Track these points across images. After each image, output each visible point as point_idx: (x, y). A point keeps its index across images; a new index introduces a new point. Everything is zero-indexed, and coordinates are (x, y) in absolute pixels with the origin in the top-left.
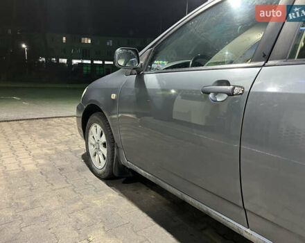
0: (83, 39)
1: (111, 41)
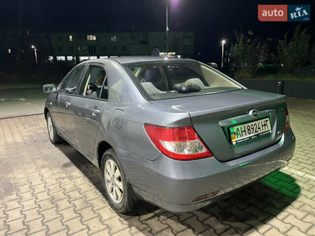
0: (88, 36)
1: (115, 37)
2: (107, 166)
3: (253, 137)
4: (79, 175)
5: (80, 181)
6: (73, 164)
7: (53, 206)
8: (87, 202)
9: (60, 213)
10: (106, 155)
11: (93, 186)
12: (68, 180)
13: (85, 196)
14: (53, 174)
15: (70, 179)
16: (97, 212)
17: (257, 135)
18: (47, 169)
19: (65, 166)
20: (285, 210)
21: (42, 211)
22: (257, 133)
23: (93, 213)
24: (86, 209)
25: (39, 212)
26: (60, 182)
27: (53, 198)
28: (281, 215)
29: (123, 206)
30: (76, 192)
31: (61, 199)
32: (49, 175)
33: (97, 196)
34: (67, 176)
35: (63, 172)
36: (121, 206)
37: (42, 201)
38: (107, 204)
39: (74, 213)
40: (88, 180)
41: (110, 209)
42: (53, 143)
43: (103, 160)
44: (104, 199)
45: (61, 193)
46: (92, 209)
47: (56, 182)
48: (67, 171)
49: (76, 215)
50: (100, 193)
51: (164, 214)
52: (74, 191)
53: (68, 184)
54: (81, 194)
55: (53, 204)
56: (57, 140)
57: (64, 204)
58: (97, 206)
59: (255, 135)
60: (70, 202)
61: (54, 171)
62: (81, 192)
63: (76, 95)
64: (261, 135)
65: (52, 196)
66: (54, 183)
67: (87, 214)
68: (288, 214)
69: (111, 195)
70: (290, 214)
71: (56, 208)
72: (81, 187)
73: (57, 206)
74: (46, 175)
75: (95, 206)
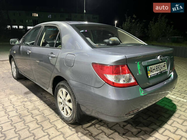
0: (33, 14)
1: (50, 15)
2: (60, 93)
3: (159, 73)
4: (37, 100)
5: (37, 103)
6: (31, 92)
7: (21, 120)
8: (45, 117)
9: (27, 124)
10: (60, 85)
11: (48, 106)
12: (29, 102)
13: (43, 113)
14: (18, 99)
15: (30, 102)
16: (53, 123)
17: (161, 72)
18: (14, 95)
19: (26, 93)
20: (171, 119)
21: (14, 124)
22: (160, 71)
23: (50, 124)
24: (45, 122)
25: (12, 125)
26: (24, 104)
27: (20, 115)
28: (170, 122)
29: (72, 119)
30: (36, 110)
31: (26, 116)
32: (16, 99)
33: (52, 113)
34: (28, 100)
35: (25, 98)
36: (70, 119)
37: (13, 117)
38: (59, 118)
39: (37, 124)
40: (43, 102)
41: (61, 121)
42: (15, 79)
43: (57, 89)
44: (56, 115)
45: (26, 111)
46: (49, 122)
47: (21, 104)
48: (28, 97)
49: (39, 126)
50: (53, 111)
51: (98, 124)
52: (34, 110)
53: (30, 105)
54: (40, 112)
55: (21, 119)
56: (19, 77)
57: (28, 119)
58: (52, 119)
59: (160, 72)
60: (33, 117)
61: (19, 97)
62: (40, 110)
63: (35, 46)
64: (163, 72)
65: (19, 113)
66: (20, 104)
67: (46, 125)
68: (173, 121)
69: (62, 112)
70: (174, 121)
71: (23, 122)
72: (39, 107)
73: (24, 120)
74: (13, 100)
75: (51, 120)
